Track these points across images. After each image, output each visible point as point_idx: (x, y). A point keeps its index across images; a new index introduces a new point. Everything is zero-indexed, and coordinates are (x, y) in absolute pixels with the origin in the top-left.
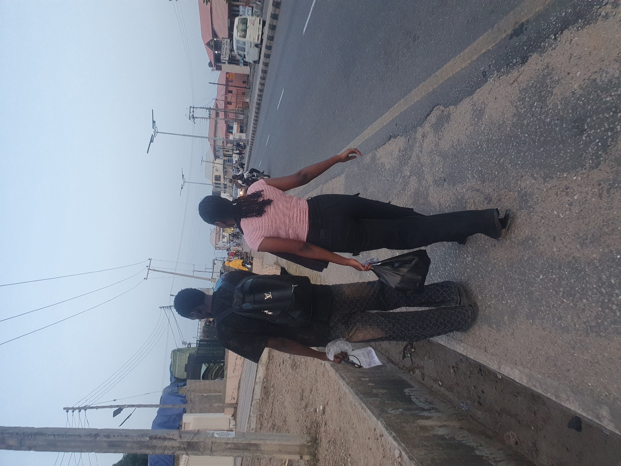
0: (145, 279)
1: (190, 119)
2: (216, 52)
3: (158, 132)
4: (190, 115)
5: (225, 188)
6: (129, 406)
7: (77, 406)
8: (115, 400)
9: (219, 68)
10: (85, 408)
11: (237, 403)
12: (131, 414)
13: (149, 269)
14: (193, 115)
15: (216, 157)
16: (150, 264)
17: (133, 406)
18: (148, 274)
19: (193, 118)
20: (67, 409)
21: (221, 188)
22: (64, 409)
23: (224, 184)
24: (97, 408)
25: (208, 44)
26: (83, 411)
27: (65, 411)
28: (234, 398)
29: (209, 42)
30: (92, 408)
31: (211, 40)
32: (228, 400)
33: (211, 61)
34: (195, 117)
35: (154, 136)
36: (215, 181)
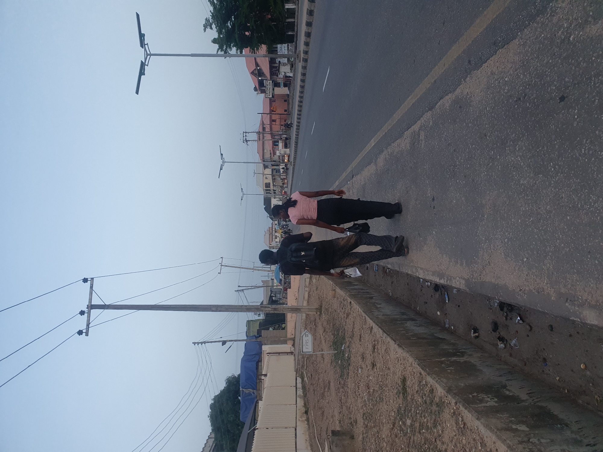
0: (219, 273)
1: (244, 142)
2: (260, 78)
3: (225, 162)
4: (243, 139)
5: (275, 193)
6: (230, 341)
7: (200, 341)
8: (221, 338)
9: (263, 91)
10: (205, 343)
11: (295, 337)
13: (222, 265)
14: (246, 139)
15: (265, 167)
16: (222, 262)
18: (221, 269)
19: (247, 141)
20: (194, 343)
21: (271, 193)
22: (193, 343)
23: (274, 190)
24: (211, 342)
25: (252, 73)
26: (203, 344)
27: (193, 344)
28: (293, 335)
29: (253, 71)
30: (208, 342)
31: (255, 69)
32: (289, 336)
33: (255, 86)
34: (248, 141)
35: (223, 165)
36: (265, 188)
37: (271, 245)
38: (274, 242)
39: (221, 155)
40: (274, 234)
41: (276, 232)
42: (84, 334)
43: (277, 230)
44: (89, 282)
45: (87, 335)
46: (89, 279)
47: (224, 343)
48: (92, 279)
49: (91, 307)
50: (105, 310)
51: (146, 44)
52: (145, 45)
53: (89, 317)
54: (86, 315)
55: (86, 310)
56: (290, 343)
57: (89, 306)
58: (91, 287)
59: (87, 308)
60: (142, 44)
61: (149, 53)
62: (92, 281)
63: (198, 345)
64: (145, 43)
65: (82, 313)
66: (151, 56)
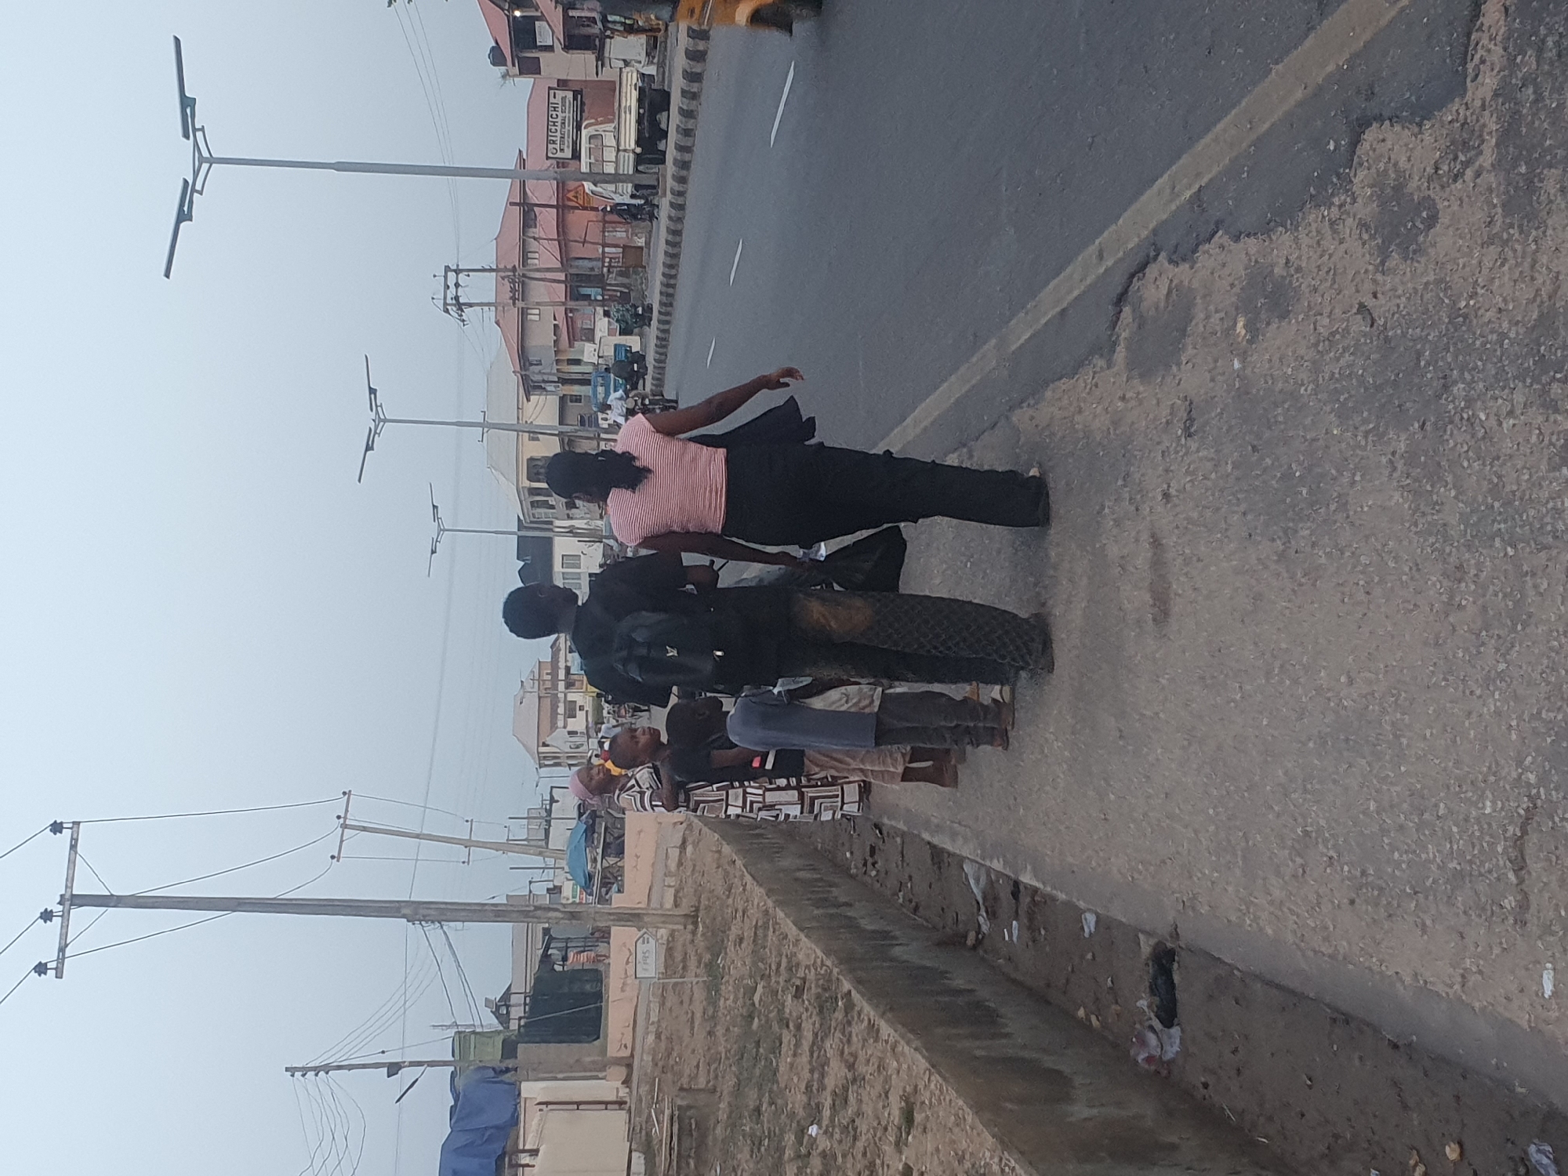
0: (333, 857)
1: (447, 311)
2: (518, 13)
3: (385, 421)
4: (445, 298)
6: (413, 1064)
7: (312, 1065)
8: (383, 1052)
9: (530, 68)
10: (327, 1068)
11: (632, 1056)
12: (417, 1080)
13: (345, 826)
14: (457, 298)
16: (347, 811)
17: (419, 1064)
18: (342, 841)
19: (460, 306)
20: (291, 1070)
22: (287, 1069)
24: (350, 1067)
26: (322, 1074)
27: (289, 1073)
28: (626, 1046)
30: (339, 1068)
32: (613, 1051)
33: (497, 43)
34: (465, 304)
35: (375, 433)
36: (527, 484)
37: (545, 745)
38: (561, 733)
39: (370, 394)
40: (561, 696)
41: (570, 685)
42: (51, 973)
43: (575, 677)
44: (67, 833)
45: (59, 975)
46: (65, 825)
47: (393, 1069)
48: (77, 824)
49: (73, 900)
50: (110, 909)
51: (199, 130)
52: (195, 130)
53: (65, 927)
54: (57, 921)
55: (57, 909)
56: (618, 1073)
57: (67, 896)
58: (73, 847)
59: (60, 903)
60: (188, 128)
61: (208, 156)
62: (75, 829)
63: (303, 1075)
64: (197, 127)
65: (47, 916)
66: (214, 165)
